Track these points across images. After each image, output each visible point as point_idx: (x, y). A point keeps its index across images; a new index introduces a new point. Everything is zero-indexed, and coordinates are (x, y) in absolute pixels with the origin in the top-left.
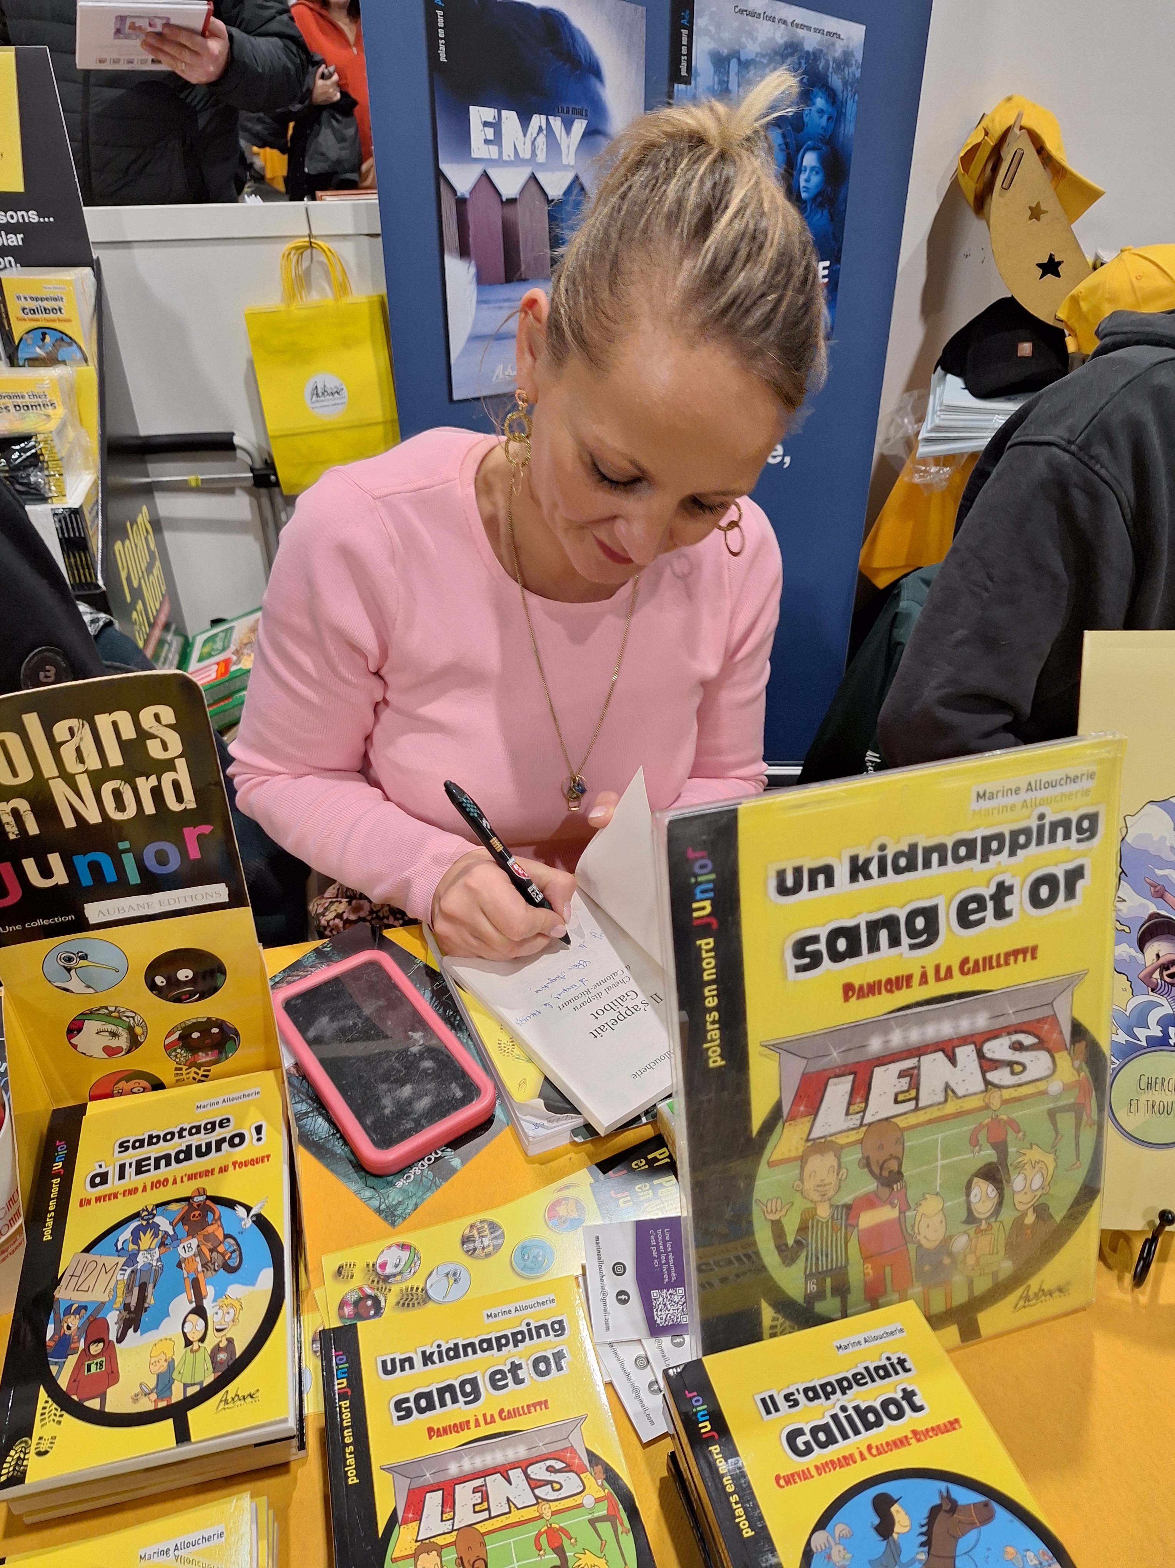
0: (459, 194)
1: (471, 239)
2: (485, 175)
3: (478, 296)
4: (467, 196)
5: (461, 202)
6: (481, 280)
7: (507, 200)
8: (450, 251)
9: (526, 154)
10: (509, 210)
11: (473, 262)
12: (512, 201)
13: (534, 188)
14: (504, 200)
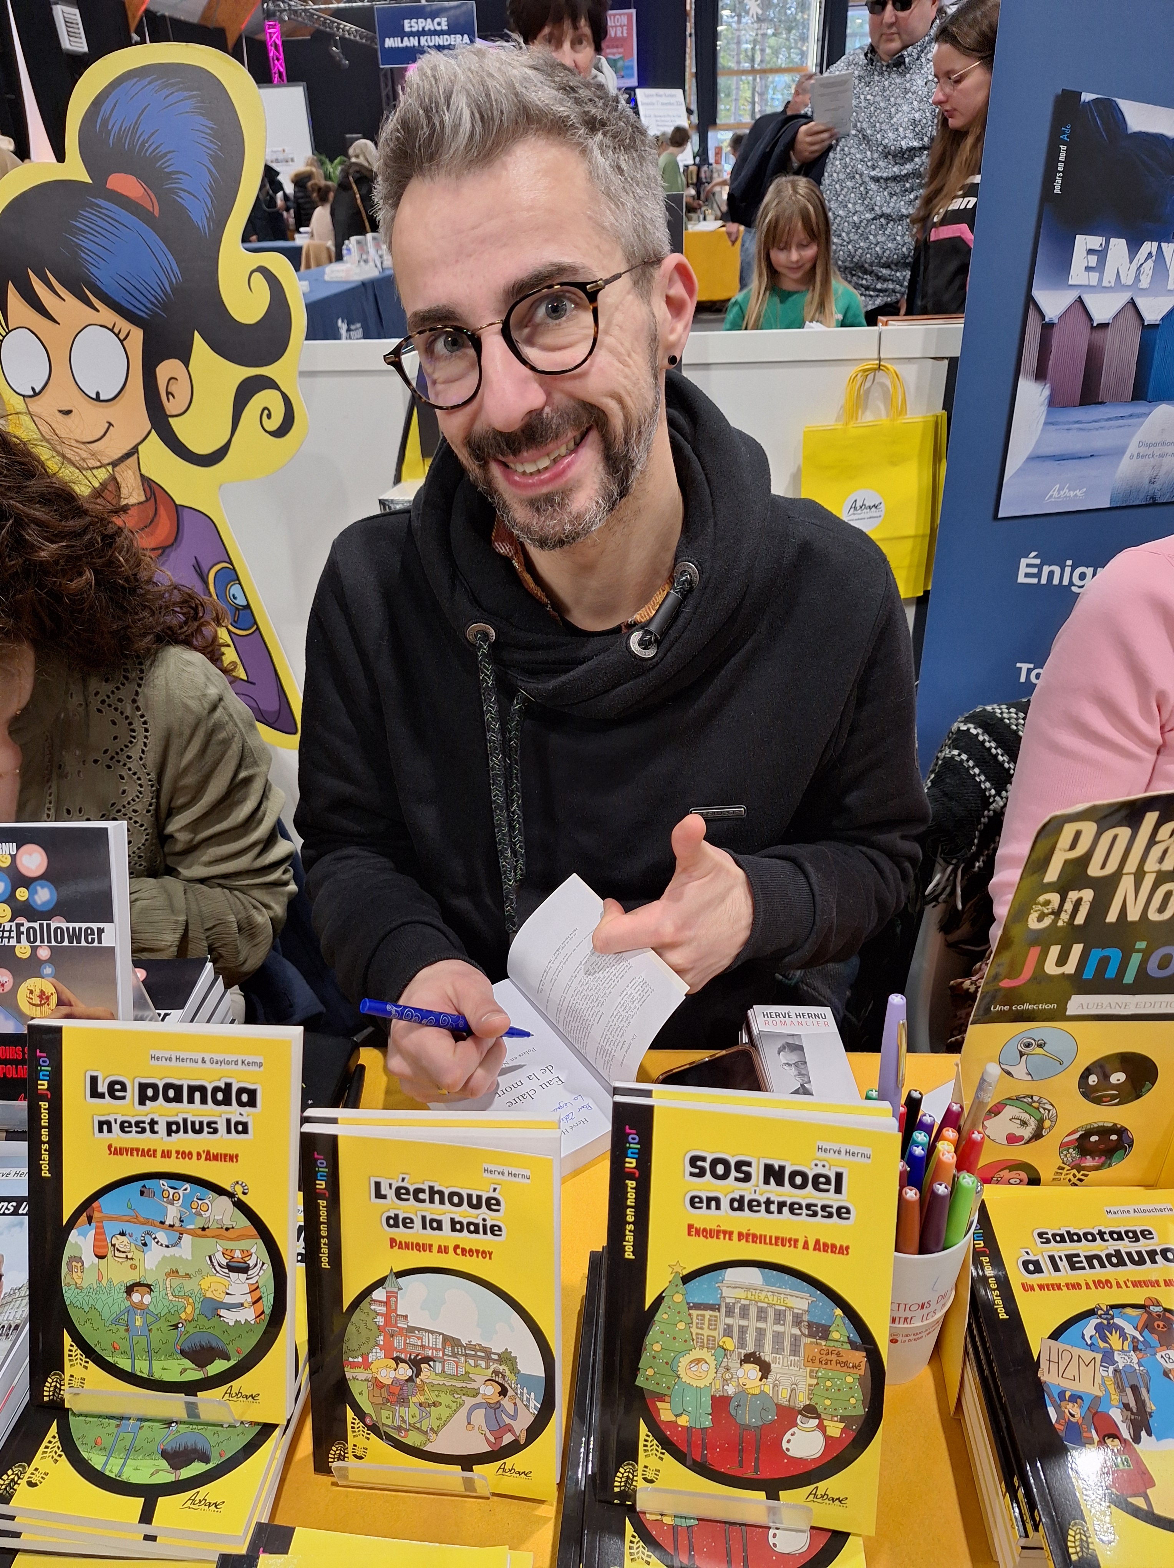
0: (1047, 320)
1: (1050, 363)
2: (1080, 300)
3: (1046, 417)
4: (1056, 321)
5: (1047, 327)
6: (1054, 402)
7: (1098, 324)
8: (1026, 373)
9: (1128, 278)
10: (1098, 335)
11: (1048, 385)
12: (1104, 326)
13: (1131, 312)
14: (1095, 325)
